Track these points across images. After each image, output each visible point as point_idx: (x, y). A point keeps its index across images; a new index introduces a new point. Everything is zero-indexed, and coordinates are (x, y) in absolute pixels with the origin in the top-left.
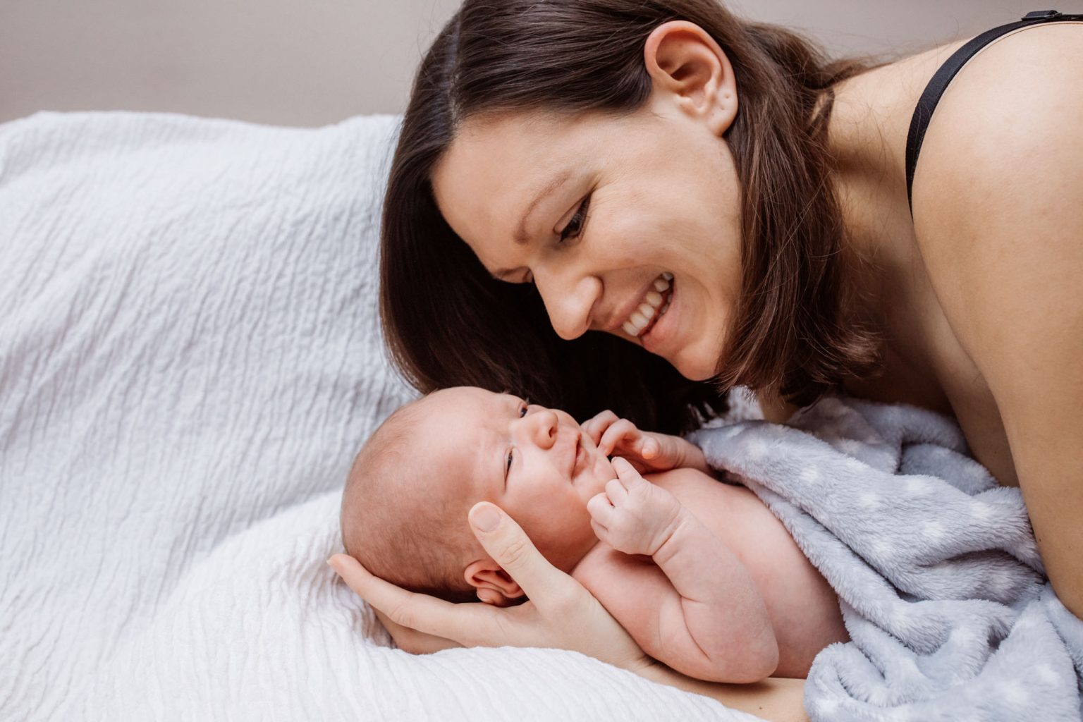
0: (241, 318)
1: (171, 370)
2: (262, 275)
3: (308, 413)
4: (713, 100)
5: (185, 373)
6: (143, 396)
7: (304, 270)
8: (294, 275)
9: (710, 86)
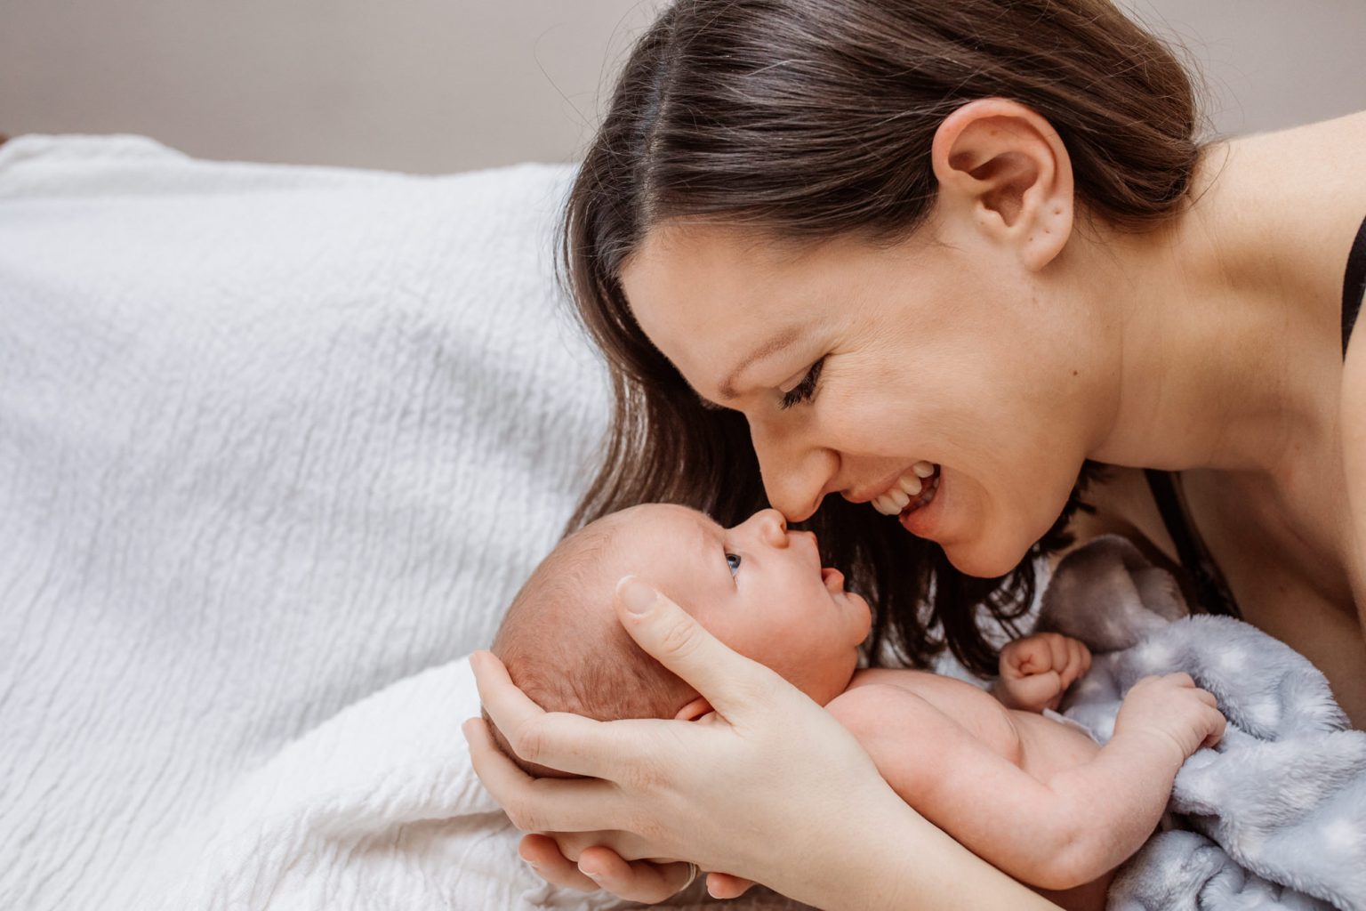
0: (358, 464)
1: (272, 523)
2: (382, 410)
3: (447, 595)
4: (1035, 221)
5: (290, 529)
6: (236, 550)
7: (437, 406)
8: (424, 412)
9: (1032, 197)
